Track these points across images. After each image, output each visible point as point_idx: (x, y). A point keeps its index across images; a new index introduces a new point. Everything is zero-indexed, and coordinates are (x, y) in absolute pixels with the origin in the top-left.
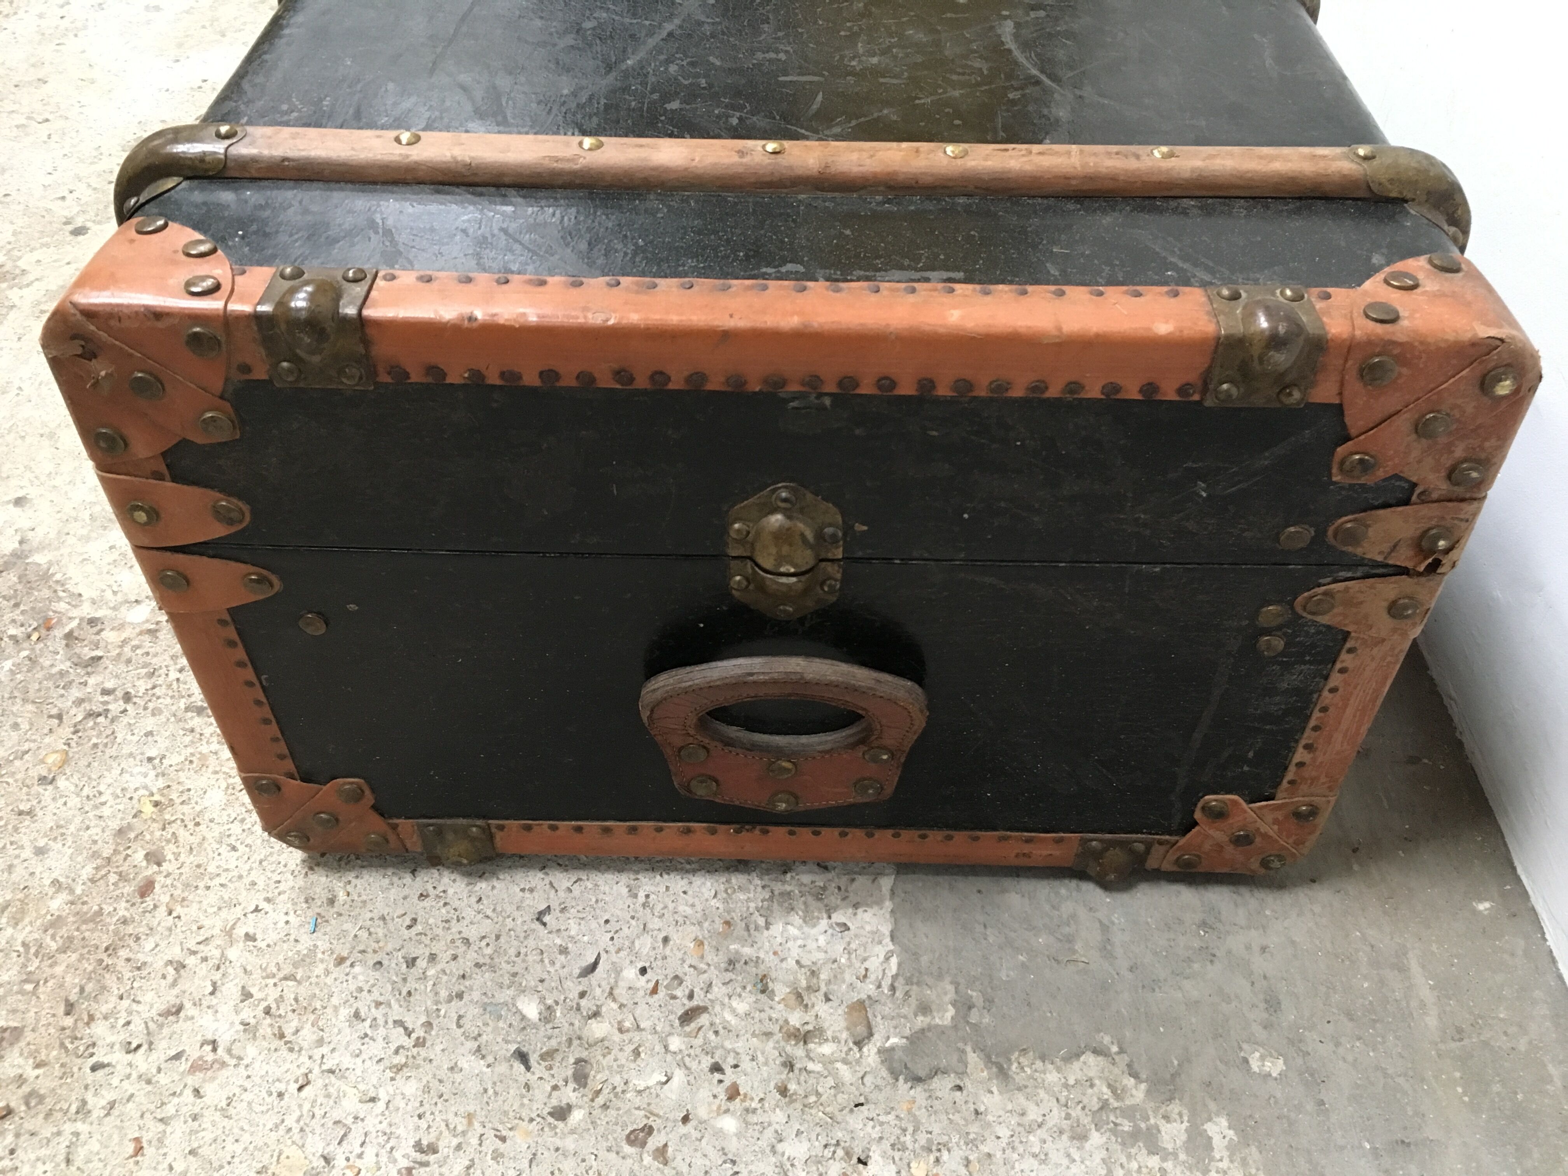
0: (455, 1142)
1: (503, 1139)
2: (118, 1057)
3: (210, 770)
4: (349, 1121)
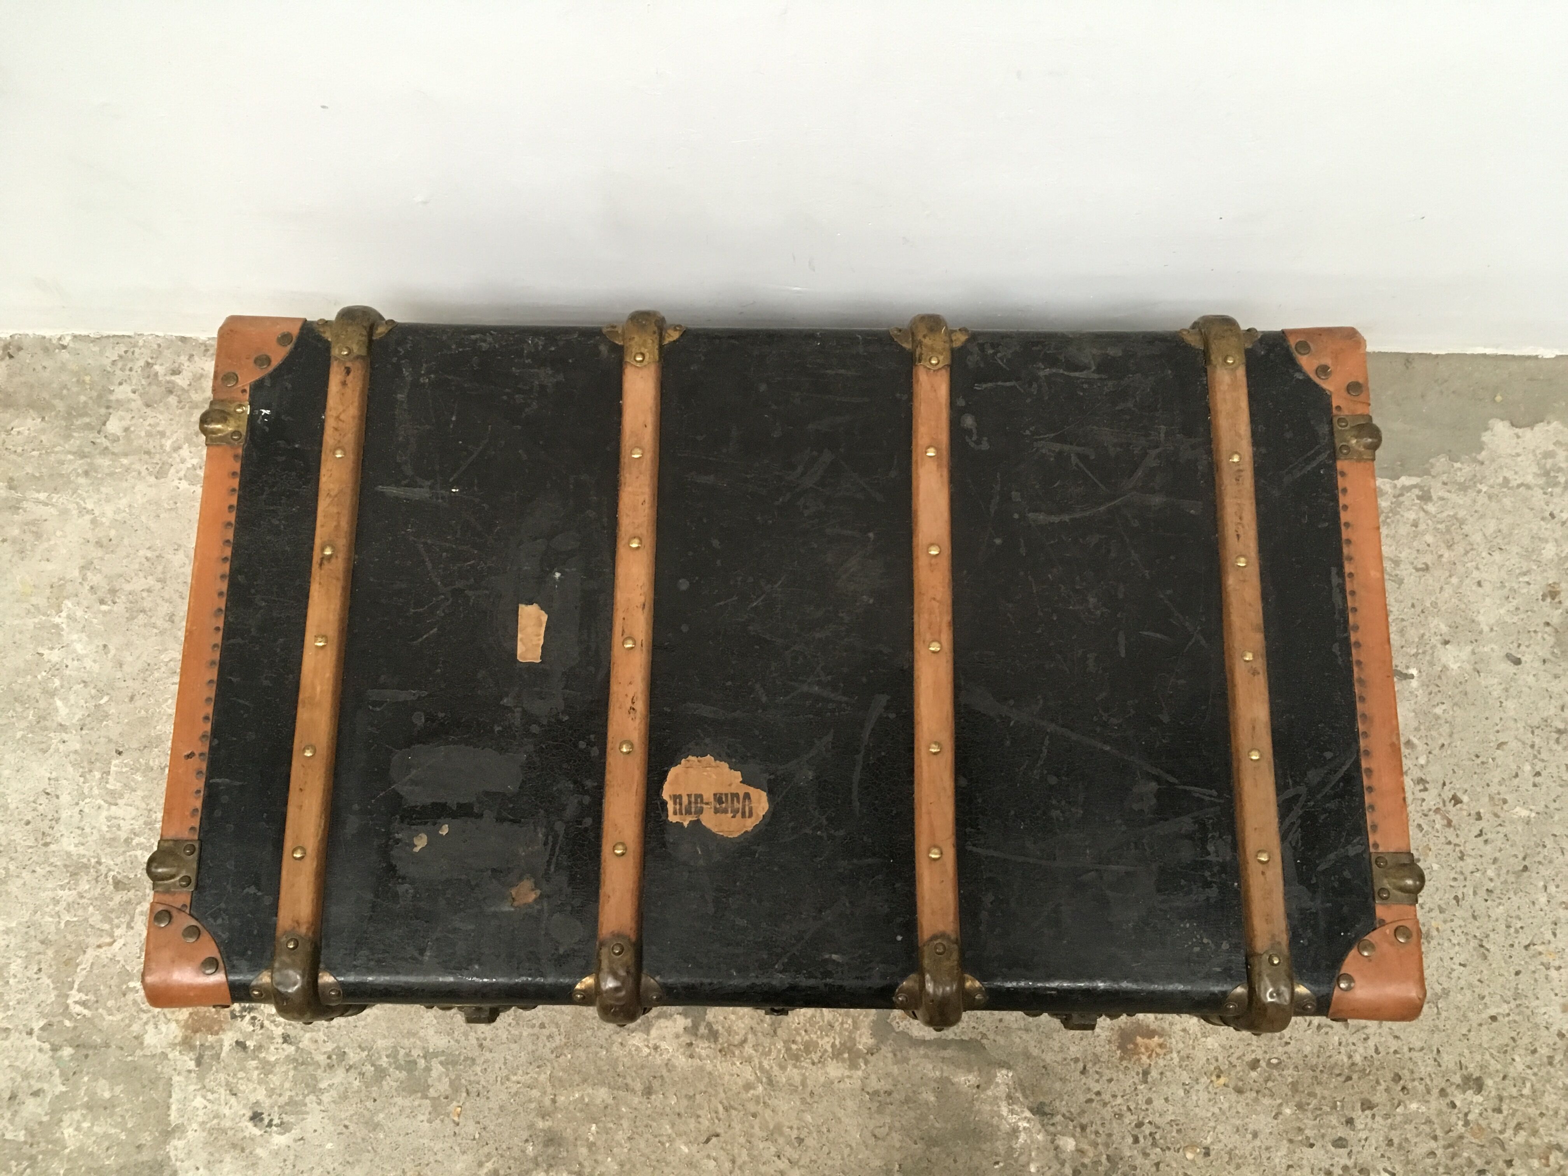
3: (1192, 1051)
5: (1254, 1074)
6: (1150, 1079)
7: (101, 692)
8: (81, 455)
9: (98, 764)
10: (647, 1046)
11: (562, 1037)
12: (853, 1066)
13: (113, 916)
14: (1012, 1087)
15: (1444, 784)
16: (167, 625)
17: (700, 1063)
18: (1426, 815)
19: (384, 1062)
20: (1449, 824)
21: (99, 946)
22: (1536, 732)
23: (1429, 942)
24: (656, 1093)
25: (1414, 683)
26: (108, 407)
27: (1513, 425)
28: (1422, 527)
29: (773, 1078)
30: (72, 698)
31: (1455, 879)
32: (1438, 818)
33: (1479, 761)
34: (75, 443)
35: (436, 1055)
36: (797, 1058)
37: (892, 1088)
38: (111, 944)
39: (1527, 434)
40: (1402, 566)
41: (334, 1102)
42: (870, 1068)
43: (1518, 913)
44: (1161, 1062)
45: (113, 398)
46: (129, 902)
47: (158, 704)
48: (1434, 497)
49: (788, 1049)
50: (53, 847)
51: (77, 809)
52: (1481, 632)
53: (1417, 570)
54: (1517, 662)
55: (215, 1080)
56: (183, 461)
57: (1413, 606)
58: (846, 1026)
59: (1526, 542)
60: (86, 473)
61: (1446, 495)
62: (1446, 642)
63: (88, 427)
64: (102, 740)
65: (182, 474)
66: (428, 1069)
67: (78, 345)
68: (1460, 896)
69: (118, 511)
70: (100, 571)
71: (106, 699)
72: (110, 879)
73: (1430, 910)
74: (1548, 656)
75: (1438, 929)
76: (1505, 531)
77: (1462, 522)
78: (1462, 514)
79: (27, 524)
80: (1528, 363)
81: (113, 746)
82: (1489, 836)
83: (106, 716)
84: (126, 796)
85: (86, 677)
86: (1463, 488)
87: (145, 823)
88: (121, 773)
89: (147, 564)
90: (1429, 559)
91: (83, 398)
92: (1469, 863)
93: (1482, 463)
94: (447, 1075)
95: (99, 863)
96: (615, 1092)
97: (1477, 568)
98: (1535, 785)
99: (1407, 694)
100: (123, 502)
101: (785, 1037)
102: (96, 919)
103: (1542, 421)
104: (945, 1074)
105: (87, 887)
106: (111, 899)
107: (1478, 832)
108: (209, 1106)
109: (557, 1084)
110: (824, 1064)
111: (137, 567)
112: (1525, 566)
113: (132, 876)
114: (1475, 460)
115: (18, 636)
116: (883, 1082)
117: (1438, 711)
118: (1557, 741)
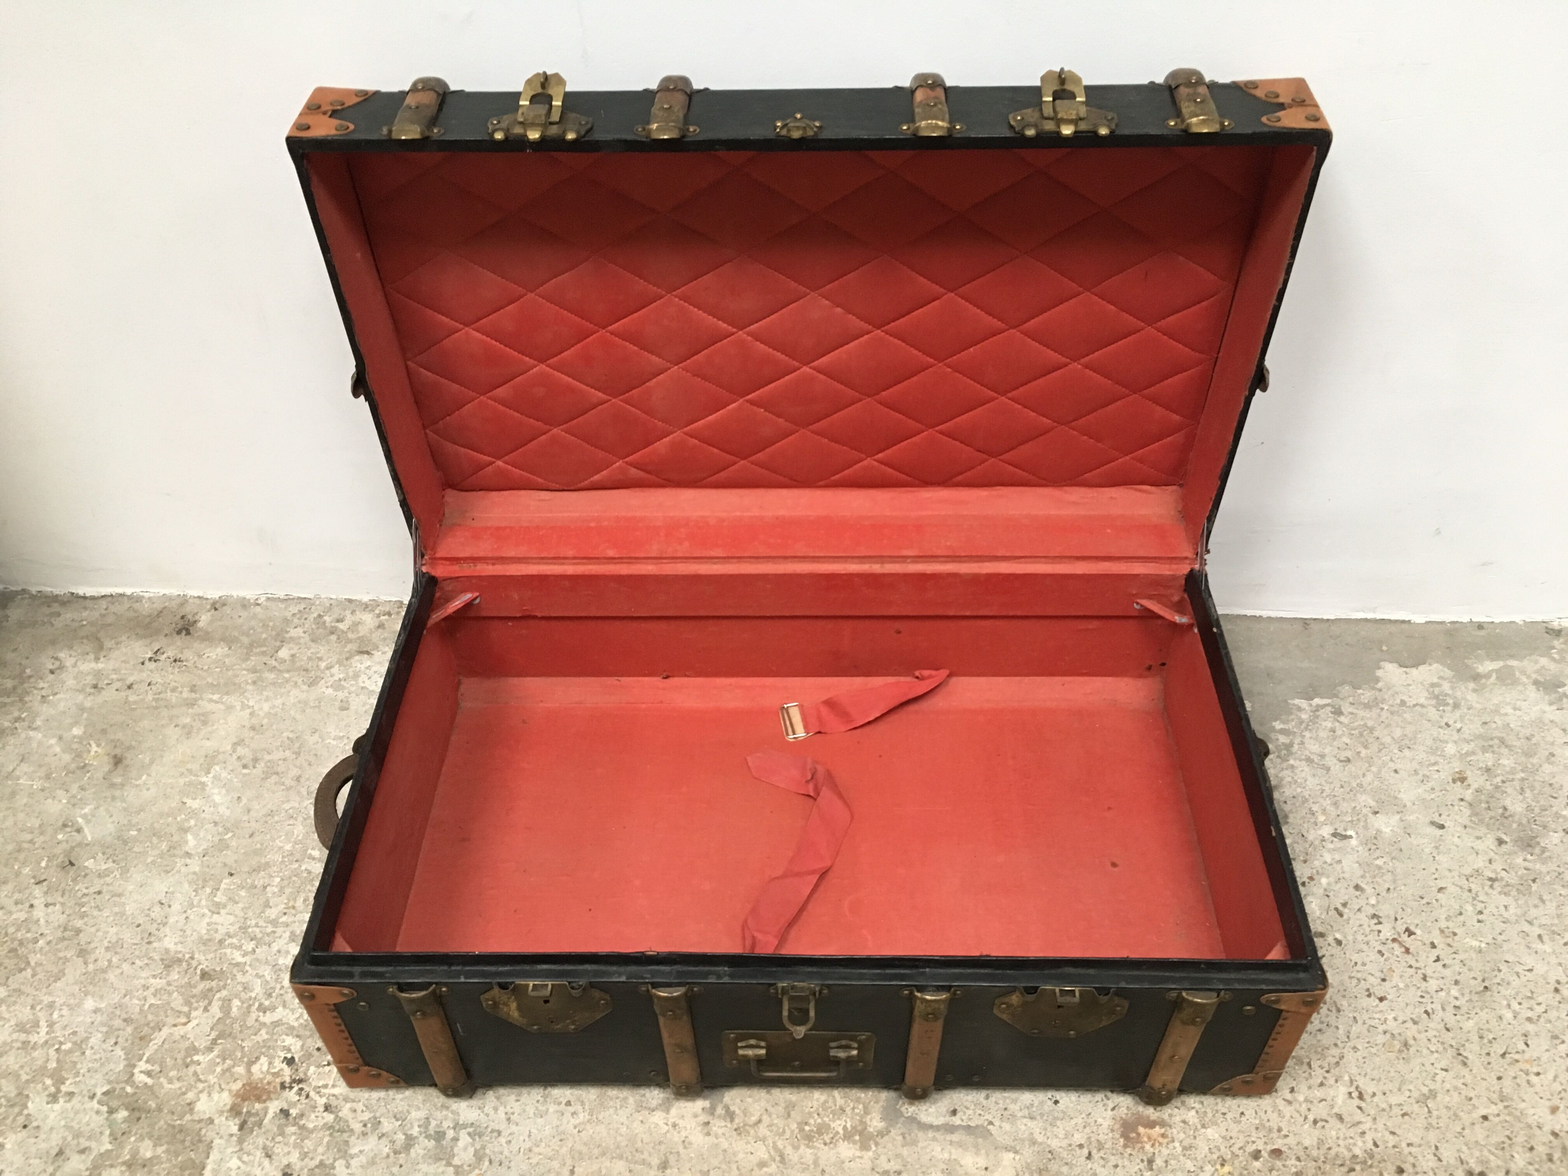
0: (1363, 982)
1: (1356, 963)
2: (1369, 1137)
3: (1193, 1141)
4: (1366, 1026)
5: (1257, 1164)
6: (1154, 1167)
7: (227, 830)
8: (254, 671)
9: (211, 883)
10: (667, 1124)
11: (586, 1114)
12: (864, 1147)
13: (193, 1000)
14: (1019, 1169)
15: (1396, 919)
16: (293, 783)
17: (716, 1141)
18: (1384, 944)
19: (415, 1131)
20: (1407, 951)
21: (175, 1025)
22: (1471, 879)
23: (1408, 1050)
24: (671, 1168)
25: (1354, 842)
26: (282, 642)
27: (1401, 666)
28: (1339, 732)
29: (786, 1156)
30: (202, 834)
31: (1422, 997)
32: (1396, 945)
33: (1424, 901)
34: (250, 664)
35: (464, 1126)
36: (809, 1138)
37: (902, 1168)
38: (185, 1024)
39: (1414, 672)
40: (1327, 759)
41: (362, 1167)
42: (880, 1150)
43: (1487, 1026)
44: (1165, 1152)
45: (287, 636)
46: (210, 990)
47: (274, 840)
48: (1345, 713)
49: (802, 1130)
50: (155, 945)
51: (185, 915)
52: (1405, 806)
53: (1341, 761)
54: (1442, 827)
55: (254, 1142)
56: (332, 676)
57: (1342, 787)
58: (857, 1111)
59: (1429, 742)
60: (254, 683)
61: (1355, 711)
62: (1376, 813)
63: (264, 653)
64: (219, 865)
65: (330, 684)
66: (456, 1139)
67: (269, 604)
68: (1430, 1011)
69: (274, 707)
70: (248, 747)
71: (230, 835)
72: (199, 972)
73: (1404, 1022)
74: (1468, 823)
75: (1415, 1039)
76: (1410, 735)
77: (1372, 730)
78: (1370, 723)
79: (199, 715)
80: (1404, 626)
81: (227, 870)
82: (1446, 961)
83: (227, 847)
84: (229, 907)
85: (217, 819)
86: (1367, 706)
87: (240, 928)
88: (229, 889)
89: (287, 742)
90: (1349, 754)
91: (264, 636)
92: (1433, 984)
93: (1380, 690)
94: (473, 1145)
95: (192, 958)
96: (632, 1166)
97: (1391, 760)
98: (1479, 921)
99: (1349, 850)
100: (278, 702)
101: (799, 1119)
102: (177, 1001)
103: (1424, 663)
104: (953, 1157)
105: (176, 977)
106: (195, 987)
107: (1435, 958)
108: (243, 1167)
109: (576, 1156)
110: (835, 1145)
111: (279, 744)
112: (1433, 759)
113: (218, 969)
114: (1373, 688)
115: (169, 790)
116: (892, 1163)
117: (1379, 862)
118: (1491, 887)
